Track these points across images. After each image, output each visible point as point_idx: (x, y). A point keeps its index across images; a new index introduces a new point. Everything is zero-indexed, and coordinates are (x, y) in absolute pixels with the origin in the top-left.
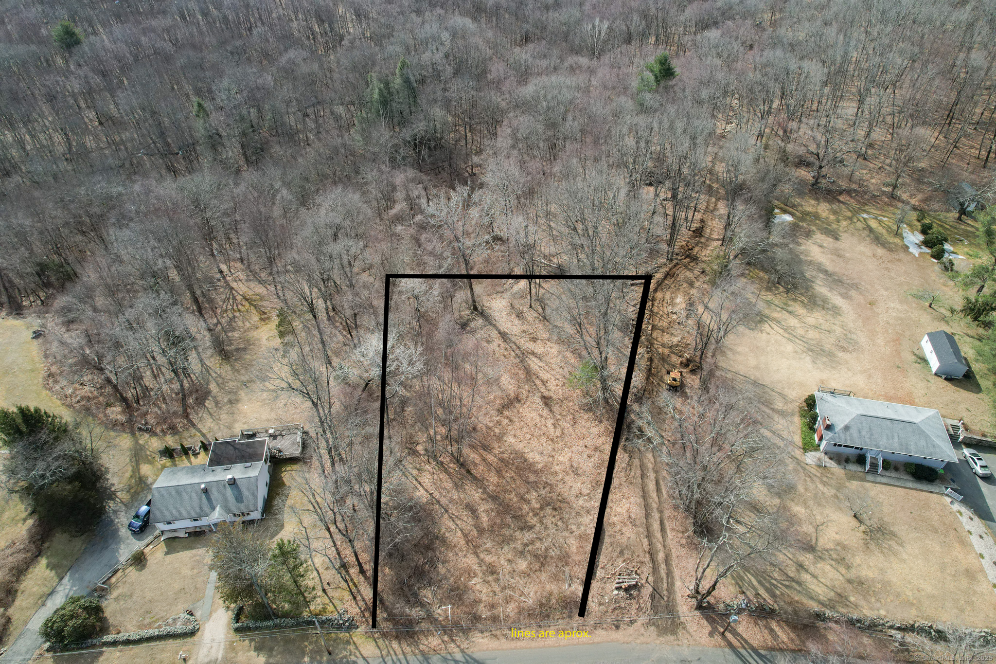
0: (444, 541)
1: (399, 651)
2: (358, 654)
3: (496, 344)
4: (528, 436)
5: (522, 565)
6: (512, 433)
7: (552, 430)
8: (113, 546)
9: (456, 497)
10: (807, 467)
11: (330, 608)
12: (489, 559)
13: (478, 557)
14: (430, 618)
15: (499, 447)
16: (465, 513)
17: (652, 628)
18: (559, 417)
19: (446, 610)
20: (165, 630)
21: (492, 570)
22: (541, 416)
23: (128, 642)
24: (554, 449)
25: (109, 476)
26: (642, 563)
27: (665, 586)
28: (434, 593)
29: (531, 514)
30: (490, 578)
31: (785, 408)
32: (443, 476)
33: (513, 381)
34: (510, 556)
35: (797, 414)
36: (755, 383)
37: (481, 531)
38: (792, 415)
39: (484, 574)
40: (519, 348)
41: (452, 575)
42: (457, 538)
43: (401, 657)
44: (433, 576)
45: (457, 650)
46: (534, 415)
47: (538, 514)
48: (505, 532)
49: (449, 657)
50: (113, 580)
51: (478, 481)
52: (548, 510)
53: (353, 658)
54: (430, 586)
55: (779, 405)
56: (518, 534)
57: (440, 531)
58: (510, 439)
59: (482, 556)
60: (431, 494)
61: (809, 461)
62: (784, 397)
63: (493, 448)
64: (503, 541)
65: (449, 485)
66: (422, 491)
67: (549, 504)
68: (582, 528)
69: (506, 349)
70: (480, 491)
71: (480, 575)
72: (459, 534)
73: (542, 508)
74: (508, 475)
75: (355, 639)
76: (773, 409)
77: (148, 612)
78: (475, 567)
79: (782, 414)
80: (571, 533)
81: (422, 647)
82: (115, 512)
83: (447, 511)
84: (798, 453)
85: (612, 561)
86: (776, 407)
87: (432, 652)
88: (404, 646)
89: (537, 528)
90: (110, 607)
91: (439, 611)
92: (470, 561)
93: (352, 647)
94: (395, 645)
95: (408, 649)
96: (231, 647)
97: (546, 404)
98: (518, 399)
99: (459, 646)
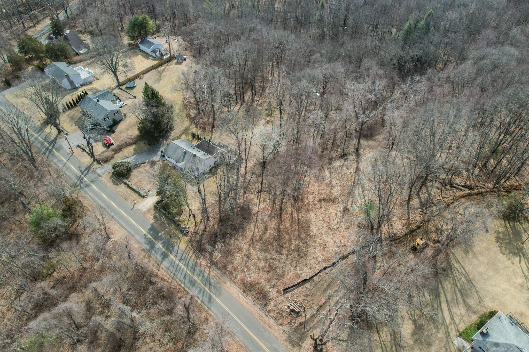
0: (244, 231)
1: (190, 255)
2: (178, 244)
3: (350, 171)
4: (321, 219)
5: (262, 264)
6: (315, 212)
7: (335, 223)
8: (153, 155)
9: (265, 219)
10: (451, 344)
11: (186, 223)
12: (252, 251)
13: (249, 247)
14: (211, 253)
15: (304, 214)
16: (262, 228)
17: (286, 335)
18: (344, 221)
19: (218, 256)
20: (138, 190)
21: (249, 256)
22: (336, 214)
23: (128, 186)
24: (326, 232)
25: (172, 132)
26: (312, 308)
27: (311, 325)
28: (222, 246)
29: (286, 249)
30: (245, 258)
31: (474, 306)
32: (270, 208)
33: (340, 192)
34: (261, 257)
35: (478, 315)
36: (469, 281)
37: (261, 239)
38: (475, 313)
39: (245, 255)
40: (358, 179)
41: (234, 246)
42: (249, 234)
43: (189, 257)
44: (227, 240)
45: (208, 272)
46: (333, 212)
47: (290, 251)
48: (270, 248)
49: (203, 272)
50: (143, 165)
51: (280, 220)
52: (296, 254)
53: (175, 244)
54: (223, 243)
55: (472, 302)
56: (273, 252)
57: (246, 227)
58: (312, 214)
59: (251, 248)
60: (258, 212)
61: (456, 342)
62: (480, 300)
63: (301, 213)
64: (265, 250)
65: (268, 213)
66: (257, 208)
67: (298, 251)
68: (301, 272)
69: (352, 176)
70: (277, 224)
71: (243, 254)
72: (252, 233)
73: (294, 251)
74: (294, 227)
75: (182, 239)
76: (464, 301)
77: (141, 182)
78: (244, 250)
79: (468, 307)
80: (295, 270)
81: (198, 261)
82: (163, 145)
83: (256, 222)
84: (453, 333)
85: (299, 295)
86: (468, 301)
87: (199, 265)
88: (194, 255)
89: (283, 256)
90: (134, 173)
91: (216, 254)
92: (245, 247)
93: (179, 241)
94: (191, 252)
95: (193, 257)
96: (149, 211)
97: (344, 211)
98: (334, 201)
99: (209, 272)
